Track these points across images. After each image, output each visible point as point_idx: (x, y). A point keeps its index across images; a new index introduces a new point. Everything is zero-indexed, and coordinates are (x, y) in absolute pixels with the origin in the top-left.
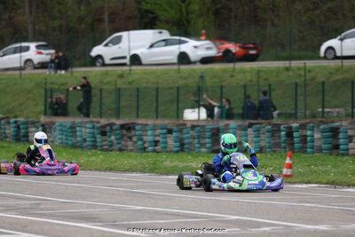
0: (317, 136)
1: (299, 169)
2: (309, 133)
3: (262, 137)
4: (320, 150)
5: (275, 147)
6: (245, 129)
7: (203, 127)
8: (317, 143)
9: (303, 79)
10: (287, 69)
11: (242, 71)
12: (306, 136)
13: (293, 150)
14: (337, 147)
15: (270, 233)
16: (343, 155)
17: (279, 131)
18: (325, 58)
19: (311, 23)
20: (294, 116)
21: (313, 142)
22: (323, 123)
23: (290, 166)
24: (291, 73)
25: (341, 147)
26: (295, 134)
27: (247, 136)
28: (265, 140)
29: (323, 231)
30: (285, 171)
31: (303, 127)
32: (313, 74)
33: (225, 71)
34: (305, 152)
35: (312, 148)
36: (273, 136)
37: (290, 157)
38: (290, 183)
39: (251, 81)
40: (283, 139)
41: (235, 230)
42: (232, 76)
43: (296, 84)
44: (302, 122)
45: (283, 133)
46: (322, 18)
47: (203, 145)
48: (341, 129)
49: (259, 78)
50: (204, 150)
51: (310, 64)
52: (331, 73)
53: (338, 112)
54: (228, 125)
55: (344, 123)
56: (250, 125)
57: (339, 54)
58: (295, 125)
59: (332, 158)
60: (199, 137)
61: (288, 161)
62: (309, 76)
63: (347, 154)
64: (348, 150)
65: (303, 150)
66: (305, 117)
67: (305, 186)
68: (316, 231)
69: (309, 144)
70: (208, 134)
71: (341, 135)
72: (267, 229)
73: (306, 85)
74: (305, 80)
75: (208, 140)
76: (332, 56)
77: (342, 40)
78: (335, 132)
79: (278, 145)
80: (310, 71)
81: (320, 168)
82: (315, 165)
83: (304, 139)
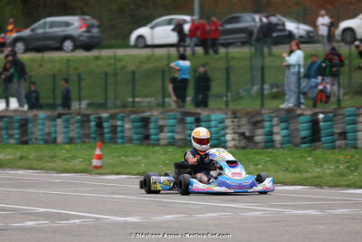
0: (128, 126)
1: (108, 160)
2: (119, 123)
3: (72, 127)
4: (130, 140)
5: (85, 137)
6: (54, 119)
7: (11, 117)
8: (128, 134)
9: (112, 68)
10: (97, 58)
11: (51, 61)
12: (116, 127)
13: (103, 141)
14: (147, 137)
15: (80, 226)
16: (154, 145)
17: (89, 121)
18: (136, 46)
19: (121, 11)
20: (103, 106)
21: (123, 132)
22: (134, 112)
23: (99, 157)
24: (100, 62)
25: (153, 137)
26: (105, 125)
27: (55, 126)
28: (75, 131)
29: (133, 223)
30: (95, 162)
31: (113, 117)
32: (123, 63)
33: (33, 60)
34: (115, 143)
35: (123, 138)
36: (82, 126)
37: (100, 147)
38: (100, 174)
39: (60, 71)
40: (93, 129)
41: (44, 223)
42: (41, 66)
43: (106, 74)
44: (112, 112)
45: (93, 124)
46: (132, 6)
47: (11, 136)
48: (152, 119)
49: (68, 67)
50: (12, 141)
51: (120, 52)
52: (141, 62)
53: (149, 102)
54: (36, 116)
55: (155, 113)
56: (60, 116)
57: (149, 42)
58: (105, 115)
59: (142, 148)
60: (7, 128)
61: (98, 152)
62: (119, 65)
63: (158, 145)
64: (158, 140)
65: (113, 140)
66: (116, 107)
67: (115, 177)
68: (126, 223)
69: (120, 135)
70: (17, 125)
71: (152, 125)
72: (76, 221)
73: (116, 75)
74: (115, 69)
75: (16, 131)
76: (142, 44)
77: (152, 28)
78: (145, 122)
79: (88, 136)
80: (120, 60)
81: (131, 158)
82: (126, 156)
83: (114, 129)
